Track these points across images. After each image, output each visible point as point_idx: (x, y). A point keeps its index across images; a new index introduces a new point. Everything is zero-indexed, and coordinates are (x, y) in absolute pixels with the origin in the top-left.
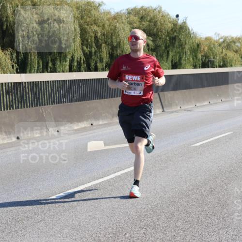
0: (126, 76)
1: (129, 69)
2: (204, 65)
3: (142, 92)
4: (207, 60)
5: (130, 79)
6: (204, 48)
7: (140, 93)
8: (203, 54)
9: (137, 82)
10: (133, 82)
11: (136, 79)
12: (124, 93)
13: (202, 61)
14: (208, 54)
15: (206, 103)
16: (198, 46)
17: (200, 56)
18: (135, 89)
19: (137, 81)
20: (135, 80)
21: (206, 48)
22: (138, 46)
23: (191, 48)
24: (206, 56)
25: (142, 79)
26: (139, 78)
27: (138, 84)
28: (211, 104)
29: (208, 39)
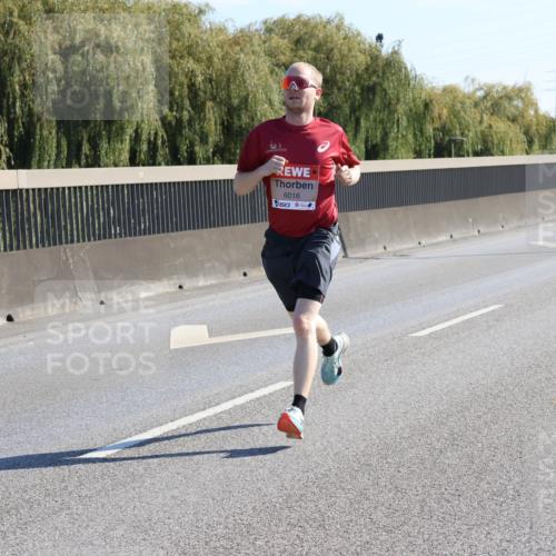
2: (441, 151)
3: (314, 204)
4: (447, 138)
5: (286, 174)
6: (441, 111)
7: (310, 205)
8: (437, 125)
10: (294, 181)
11: (300, 175)
12: (274, 205)
13: (436, 143)
14: (448, 126)
15: (444, 238)
16: (426, 105)
17: (429, 129)
18: (297, 197)
19: (302, 177)
20: (297, 177)
21: (445, 111)
22: (305, 100)
23: (411, 110)
24: (444, 130)
25: (313, 173)
26: (306, 171)
27: (304, 186)
28: (455, 241)
29: (449, 91)
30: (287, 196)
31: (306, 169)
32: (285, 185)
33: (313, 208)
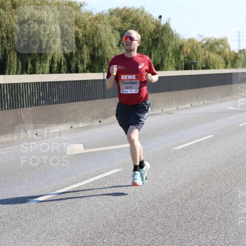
0: (122, 76)
1: (125, 68)
2: (187, 67)
3: (138, 90)
4: (190, 62)
5: (125, 79)
7: (136, 91)
8: (185, 56)
9: (132, 81)
10: (129, 81)
11: (131, 78)
12: (121, 92)
13: (185, 64)
14: (190, 56)
15: (188, 105)
16: (181, 47)
17: (182, 58)
18: (131, 88)
19: (132, 79)
20: (130, 79)
21: (189, 50)
23: (174, 50)
25: (137, 77)
26: (134, 77)
27: (133, 83)
28: (193, 107)
29: (191, 41)
30: (126, 88)
31: (134, 76)
32: (125, 83)
33: (137, 92)
